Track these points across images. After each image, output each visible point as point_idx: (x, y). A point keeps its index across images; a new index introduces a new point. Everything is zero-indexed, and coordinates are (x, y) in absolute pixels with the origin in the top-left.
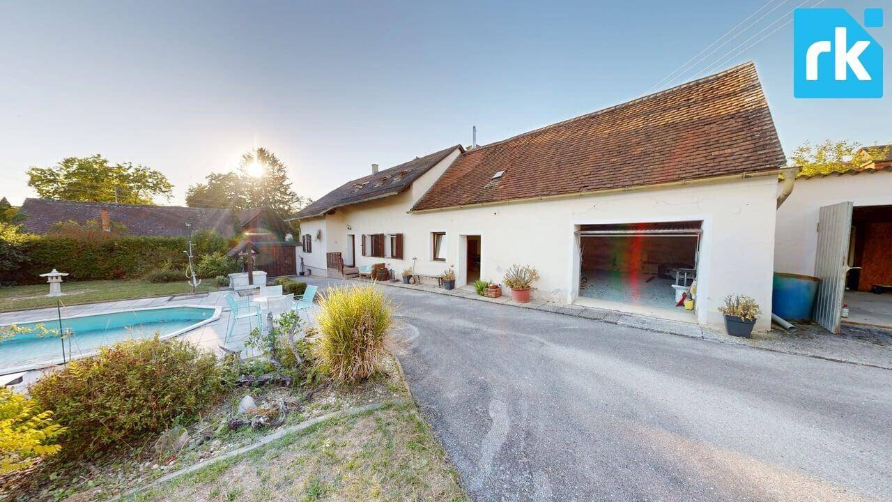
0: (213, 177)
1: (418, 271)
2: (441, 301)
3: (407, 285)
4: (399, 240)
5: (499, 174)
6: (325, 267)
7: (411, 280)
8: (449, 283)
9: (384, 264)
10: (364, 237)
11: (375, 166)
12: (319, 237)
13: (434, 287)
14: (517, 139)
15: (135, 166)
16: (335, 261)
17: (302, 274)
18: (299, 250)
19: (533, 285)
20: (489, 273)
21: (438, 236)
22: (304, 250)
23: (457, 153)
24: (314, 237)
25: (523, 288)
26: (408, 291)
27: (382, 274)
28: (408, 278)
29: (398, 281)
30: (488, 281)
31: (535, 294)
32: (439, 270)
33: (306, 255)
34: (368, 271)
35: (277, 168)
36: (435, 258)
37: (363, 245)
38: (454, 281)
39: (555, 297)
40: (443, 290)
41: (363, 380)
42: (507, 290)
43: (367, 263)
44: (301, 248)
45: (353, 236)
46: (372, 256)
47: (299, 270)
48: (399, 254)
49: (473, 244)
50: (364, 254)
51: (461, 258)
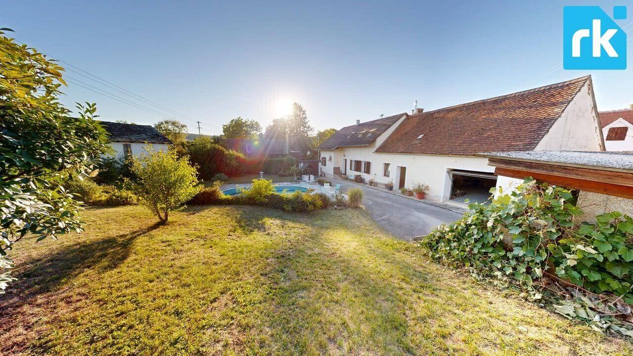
0: (275, 121)
1: (377, 180)
2: (384, 195)
3: (370, 186)
4: (368, 165)
5: (421, 137)
6: (332, 173)
7: (373, 184)
8: (390, 187)
9: (360, 175)
10: (351, 161)
11: (358, 121)
12: (330, 159)
13: (383, 188)
14: (439, 111)
15: (250, 120)
16: (337, 170)
17: (321, 175)
18: (320, 164)
19: (426, 192)
20: (408, 185)
21: (387, 165)
22: (322, 164)
23: (404, 117)
24: (327, 159)
25: (421, 194)
26: (371, 189)
27: (359, 180)
28: (371, 183)
29: (367, 184)
30: (407, 189)
31: (427, 197)
32: (386, 181)
33: (323, 167)
34: (353, 178)
35: (302, 113)
36: (385, 175)
37: (351, 165)
38: (392, 187)
39: (436, 199)
40: (386, 190)
41: (357, 207)
42: (415, 193)
43: (352, 174)
44: (321, 163)
45: (346, 160)
46: (355, 170)
47: (320, 173)
48: (368, 171)
49: (403, 170)
50: (351, 169)
51: (396, 177)
